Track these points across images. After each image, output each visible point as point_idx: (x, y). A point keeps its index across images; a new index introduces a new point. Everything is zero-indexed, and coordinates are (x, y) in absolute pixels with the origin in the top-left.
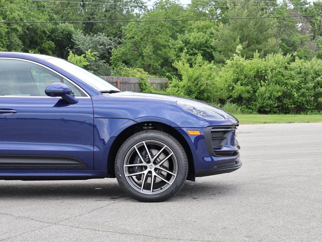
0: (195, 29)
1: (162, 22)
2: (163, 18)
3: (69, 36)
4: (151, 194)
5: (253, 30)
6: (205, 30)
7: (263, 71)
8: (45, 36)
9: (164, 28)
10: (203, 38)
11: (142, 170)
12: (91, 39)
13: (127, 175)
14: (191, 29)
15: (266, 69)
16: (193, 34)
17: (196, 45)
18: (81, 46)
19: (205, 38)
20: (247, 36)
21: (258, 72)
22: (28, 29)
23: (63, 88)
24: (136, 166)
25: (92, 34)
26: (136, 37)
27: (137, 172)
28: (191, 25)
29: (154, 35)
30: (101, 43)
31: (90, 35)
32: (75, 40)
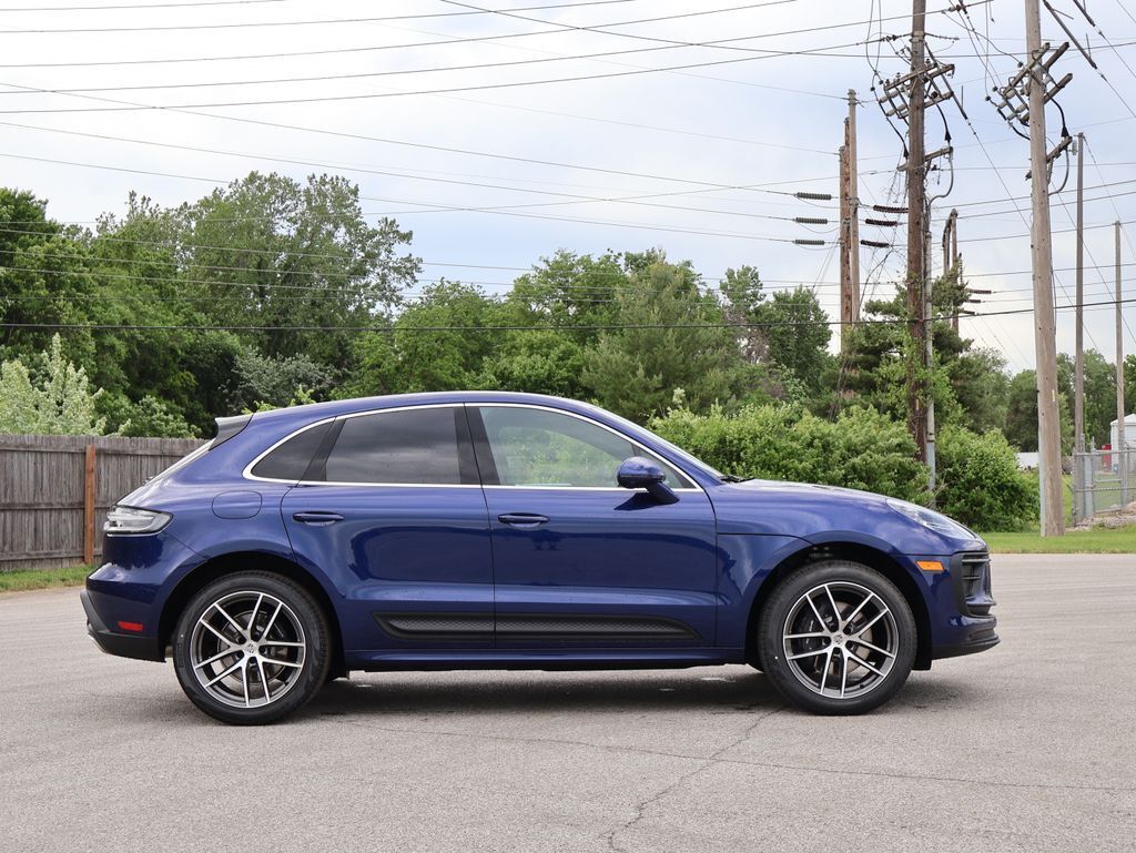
0: (523, 350)
1: (446, 332)
2: (446, 324)
3: (226, 358)
4: (842, 697)
5: (675, 349)
6: (545, 350)
7: (735, 442)
8: (175, 361)
9: (447, 346)
10: (542, 368)
11: (819, 647)
12: (277, 368)
13: (789, 657)
14: (513, 347)
16: (519, 358)
17: (525, 384)
18: (254, 384)
19: (547, 367)
20: (662, 364)
21: (722, 441)
22: (139, 344)
23: (647, 469)
24: (806, 638)
25: (280, 356)
26: (385, 363)
27: (808, 651)
28: (514, 339)
29: (426, 361)
30: (300, 376)
31: (276, 358)
32: (241, 370)
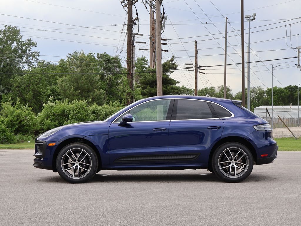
15: (70, 110)
